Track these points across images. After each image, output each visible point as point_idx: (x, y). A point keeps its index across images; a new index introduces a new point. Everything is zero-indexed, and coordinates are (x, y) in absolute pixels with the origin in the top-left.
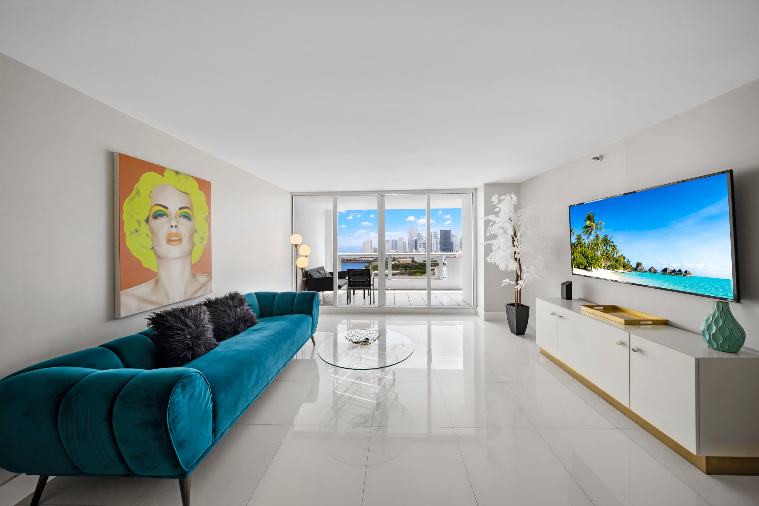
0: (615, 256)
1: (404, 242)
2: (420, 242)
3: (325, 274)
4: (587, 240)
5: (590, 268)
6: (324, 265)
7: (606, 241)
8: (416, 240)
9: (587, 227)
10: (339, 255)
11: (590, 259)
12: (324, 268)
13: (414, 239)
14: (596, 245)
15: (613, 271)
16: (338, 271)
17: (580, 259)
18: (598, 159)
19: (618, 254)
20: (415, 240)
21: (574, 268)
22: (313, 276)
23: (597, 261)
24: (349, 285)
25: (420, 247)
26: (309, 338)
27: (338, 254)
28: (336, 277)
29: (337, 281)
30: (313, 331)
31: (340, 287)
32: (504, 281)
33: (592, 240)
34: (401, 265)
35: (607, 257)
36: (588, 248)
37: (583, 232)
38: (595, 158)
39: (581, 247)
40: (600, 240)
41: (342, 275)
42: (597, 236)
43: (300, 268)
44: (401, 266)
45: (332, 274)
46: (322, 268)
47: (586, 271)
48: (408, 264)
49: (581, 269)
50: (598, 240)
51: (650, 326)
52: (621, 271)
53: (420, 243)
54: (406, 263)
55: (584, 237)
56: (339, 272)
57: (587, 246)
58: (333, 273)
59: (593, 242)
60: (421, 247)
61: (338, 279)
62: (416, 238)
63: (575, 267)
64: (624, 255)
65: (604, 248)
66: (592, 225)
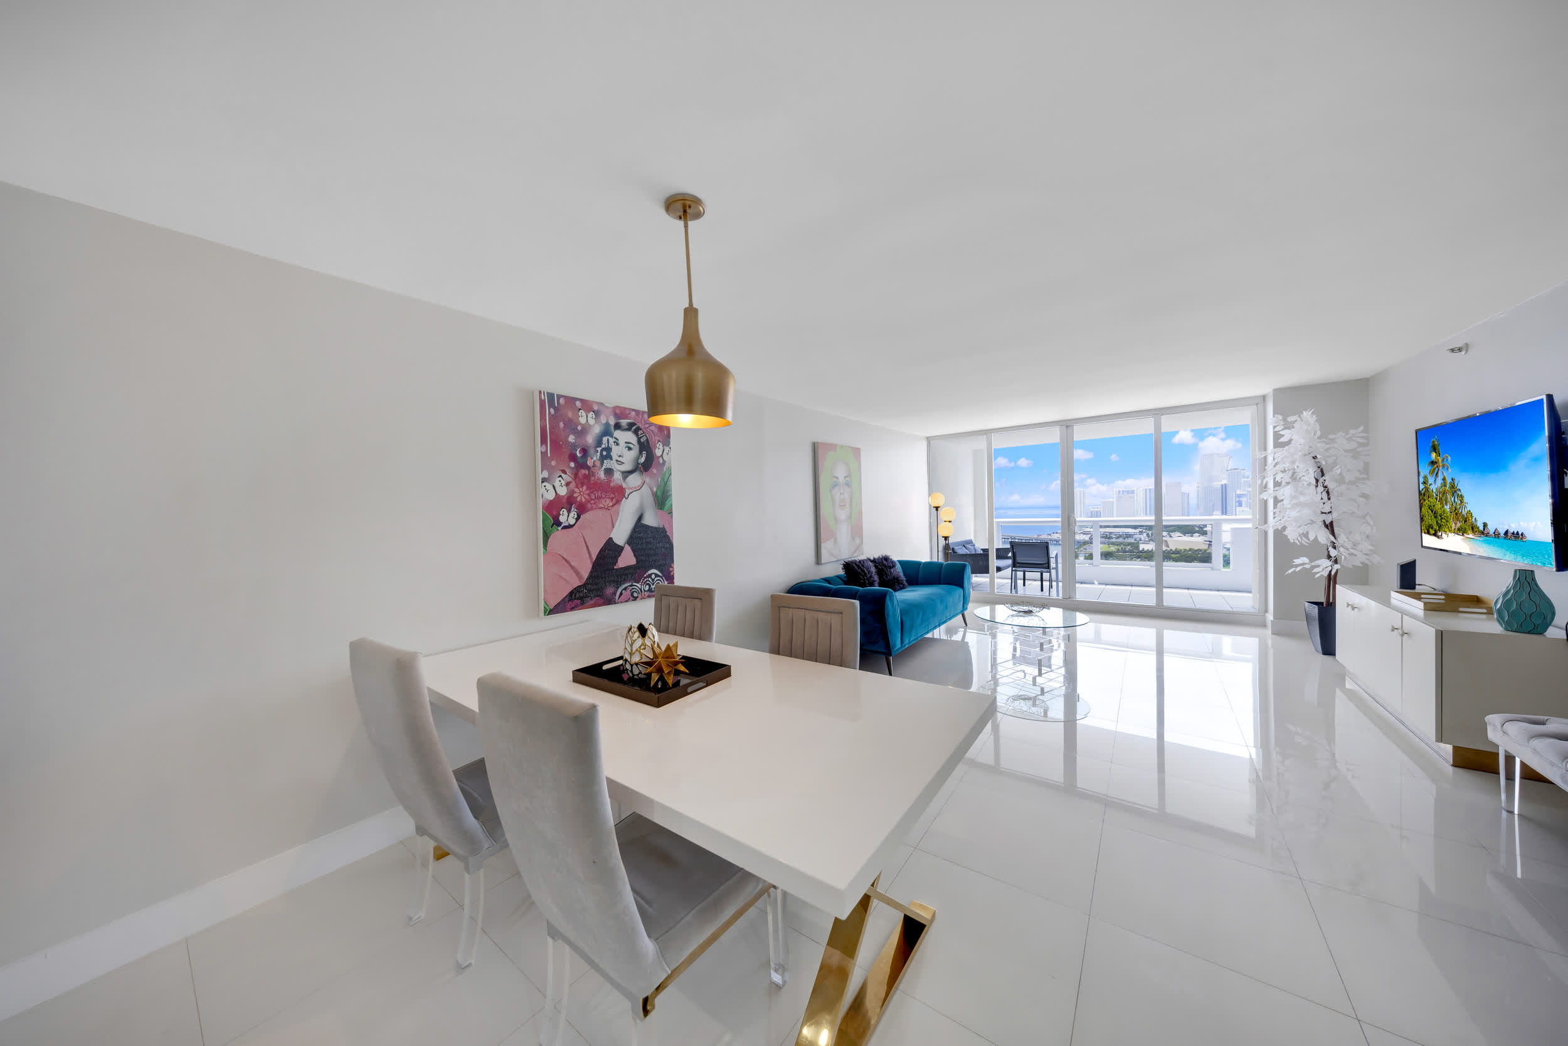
0: (1463, 513)
1: (1183, 494)
2: (1238, 492)
3: (975, 550)
4: (1435, 486)
5: (1440, 534)
6: (972, 537)
7: (1454, 490)
8: (1224, 488)
9: (1433, 463)
10: (997, 522)
11: (1439, 518)
12: (972, 542)
13: (1217, 484)
14: (1444, 494)
15: (1462, 537)
16: (996, 547)
17: (1430, 520)
18: (1460, 350)
19: (1466, 510)
20: (1220, 486)
21: (1423, 534)
22: (957, 551)
23: (1447, 521)
24: (1014, 565)
25: (1240, 505)
26: (957, 614)
27: (994, 520)
28: (992, 556)
29: (994, 562)
30: (964, 608)
31: (999, 569)
32: (1297, 561)
33: (1439, 485)
34: (1174, 553)
35: (1456, 514)
36: (1437, 499)
37: (1430, 472)
38: (1453, 350)
39: (1429, 497)
40: (1448, 486)
41: (1001, 554)
42: (1444, 479)
43: (943, 537)
44: (1173, 556)
45: (986, 551)
46: (970, 542)
47: (1436, 538)
48: (1196, 551)
49: (1430, 535)
50: (1445, 486)
51: (1484, 616)
52: (1470, 536)
53: (1239, 496)
54: (1190, 550)
55: (1431, 480)
56: (997, 550)
57: (1435, 495)
58: (988, 549)
59: (1441, 490)
60: (1243, 505)
61: (997, 559)
62: (1224, 482)
63: (1425, 533)
64: (1471, 511)
65: (1453, 499)
66: (1438, 460)
